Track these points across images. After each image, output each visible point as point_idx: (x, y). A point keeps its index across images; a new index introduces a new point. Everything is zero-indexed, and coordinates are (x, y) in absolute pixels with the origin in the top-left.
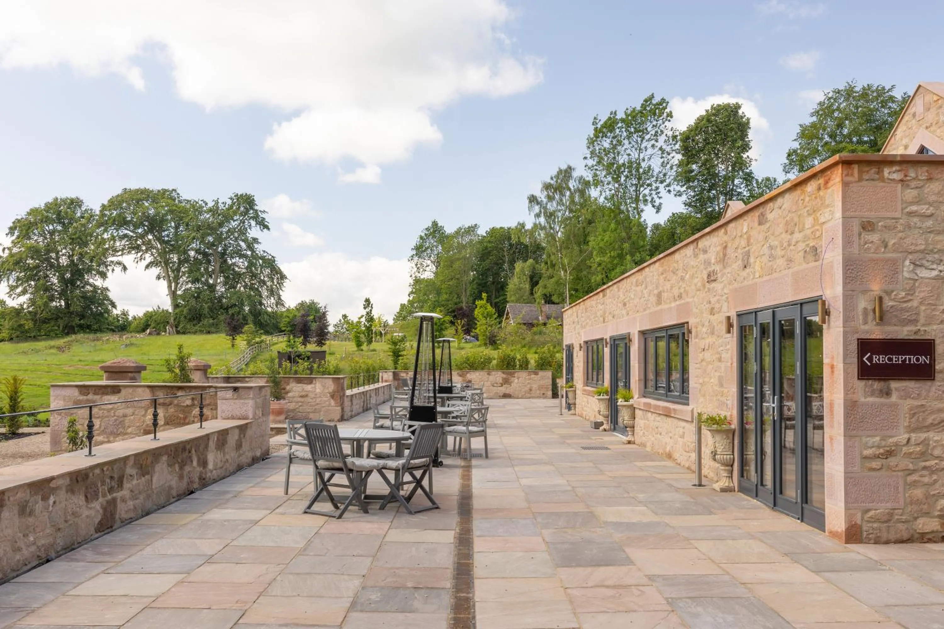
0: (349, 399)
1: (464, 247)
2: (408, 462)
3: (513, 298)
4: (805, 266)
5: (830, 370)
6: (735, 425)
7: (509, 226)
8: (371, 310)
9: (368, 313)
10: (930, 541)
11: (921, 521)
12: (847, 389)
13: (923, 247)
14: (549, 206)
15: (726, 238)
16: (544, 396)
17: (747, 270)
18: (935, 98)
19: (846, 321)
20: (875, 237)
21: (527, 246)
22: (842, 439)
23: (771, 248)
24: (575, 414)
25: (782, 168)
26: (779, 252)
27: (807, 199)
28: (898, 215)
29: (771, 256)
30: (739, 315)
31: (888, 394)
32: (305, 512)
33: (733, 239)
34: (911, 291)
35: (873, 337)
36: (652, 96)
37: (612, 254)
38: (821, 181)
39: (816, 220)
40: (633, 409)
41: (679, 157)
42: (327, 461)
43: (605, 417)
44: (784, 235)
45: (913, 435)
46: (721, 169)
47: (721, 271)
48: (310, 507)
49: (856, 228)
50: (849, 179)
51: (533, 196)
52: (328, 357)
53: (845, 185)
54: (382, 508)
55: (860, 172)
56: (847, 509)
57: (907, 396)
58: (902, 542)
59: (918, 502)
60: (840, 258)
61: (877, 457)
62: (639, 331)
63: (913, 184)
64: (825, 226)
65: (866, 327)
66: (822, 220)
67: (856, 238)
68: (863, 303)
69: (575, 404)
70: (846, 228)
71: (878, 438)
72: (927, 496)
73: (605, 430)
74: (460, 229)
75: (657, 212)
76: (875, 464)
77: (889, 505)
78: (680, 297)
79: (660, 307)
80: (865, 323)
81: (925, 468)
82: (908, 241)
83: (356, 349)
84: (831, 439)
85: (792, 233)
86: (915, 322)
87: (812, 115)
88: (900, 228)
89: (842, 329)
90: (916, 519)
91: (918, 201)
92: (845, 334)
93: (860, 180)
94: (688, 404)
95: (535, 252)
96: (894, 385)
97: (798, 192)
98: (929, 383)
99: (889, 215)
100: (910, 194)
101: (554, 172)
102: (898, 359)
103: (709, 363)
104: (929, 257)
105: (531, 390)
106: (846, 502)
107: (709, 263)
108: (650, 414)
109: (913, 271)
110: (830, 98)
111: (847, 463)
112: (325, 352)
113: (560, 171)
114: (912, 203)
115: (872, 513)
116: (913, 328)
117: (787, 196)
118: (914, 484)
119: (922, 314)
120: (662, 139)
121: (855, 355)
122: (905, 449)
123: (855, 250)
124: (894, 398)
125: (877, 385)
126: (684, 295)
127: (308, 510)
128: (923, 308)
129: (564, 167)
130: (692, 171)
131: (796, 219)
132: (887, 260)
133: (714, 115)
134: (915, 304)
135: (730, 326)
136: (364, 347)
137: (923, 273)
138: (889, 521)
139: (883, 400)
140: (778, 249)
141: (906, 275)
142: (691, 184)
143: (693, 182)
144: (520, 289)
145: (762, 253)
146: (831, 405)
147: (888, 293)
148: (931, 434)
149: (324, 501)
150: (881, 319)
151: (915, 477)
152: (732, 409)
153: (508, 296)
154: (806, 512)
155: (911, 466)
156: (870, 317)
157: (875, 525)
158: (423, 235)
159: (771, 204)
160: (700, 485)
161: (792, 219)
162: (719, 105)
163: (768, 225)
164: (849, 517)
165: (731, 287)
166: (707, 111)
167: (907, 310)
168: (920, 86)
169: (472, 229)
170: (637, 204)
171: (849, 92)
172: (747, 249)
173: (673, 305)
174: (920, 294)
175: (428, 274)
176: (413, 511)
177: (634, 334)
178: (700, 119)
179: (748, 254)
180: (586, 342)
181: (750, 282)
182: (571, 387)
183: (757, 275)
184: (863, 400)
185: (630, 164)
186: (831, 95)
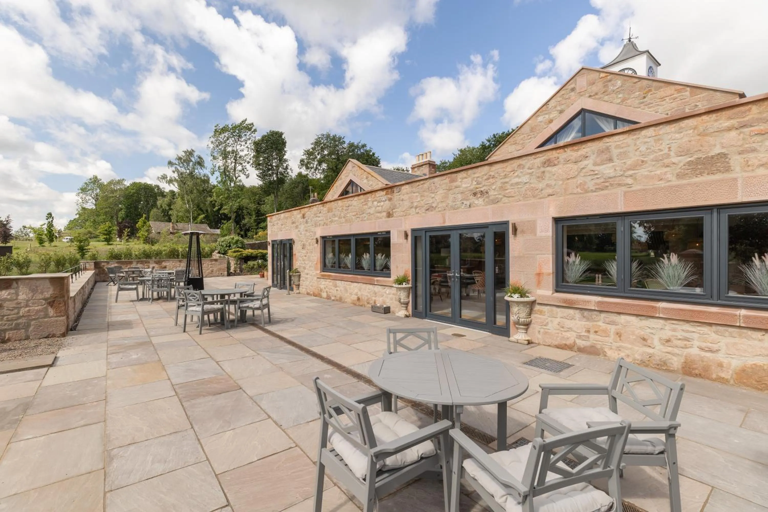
0: (72, 299)
1: (116, 191)
8: (52, 221)
9: (49, 222)
14: (180, 169)
16: (222, 275)
24: (300, 293)
25: (298, 167)
36: (246, 120)
41: (254, 153)
46: (274, 162)
52: (14, 252)
74: (113, 180)
75: (247, 178)
83: (38, 245)
87: (312, 144)
101: (184, 151)
105: (212, 271)
110: (319, 138)
112: (11, 247)
113: (187, 152)
120: (249, 142)
129: (189, 150)
130: (259, 161)
133: (271, 135)
136: (47, 244)
142: (259, 167)
158: (87, 182)
162: (273, 131)
166: (268, 133)
169: (120, 182)
170: (235, 172)
171: (328, 136)
175: (90, 205)
185: (233, 152)
186: (320, 136)
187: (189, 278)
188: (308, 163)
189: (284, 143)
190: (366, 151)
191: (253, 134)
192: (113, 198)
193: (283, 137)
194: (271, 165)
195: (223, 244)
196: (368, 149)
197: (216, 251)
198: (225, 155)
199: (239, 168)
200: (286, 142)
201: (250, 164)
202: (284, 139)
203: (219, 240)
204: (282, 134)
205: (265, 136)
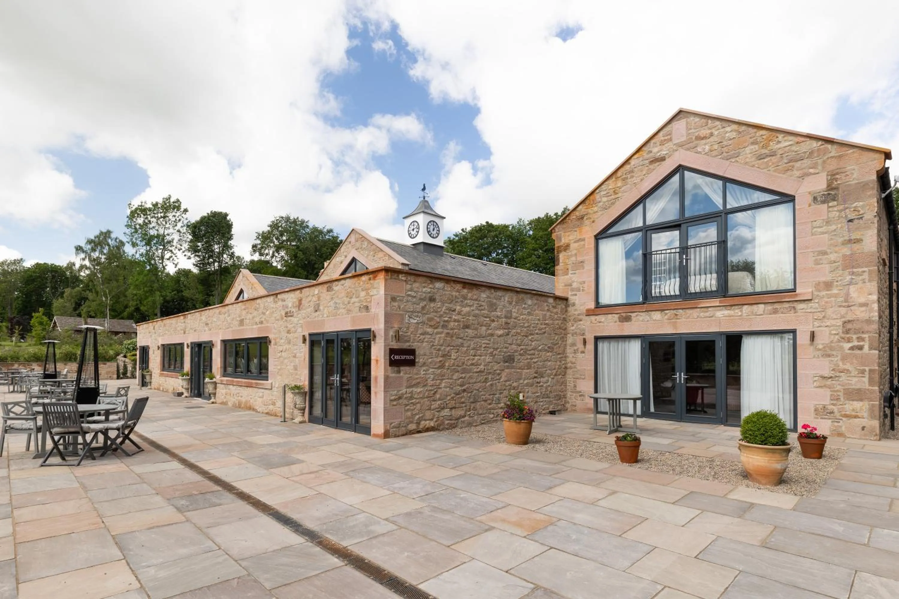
1: (9, 273)
2: (126, 423)
3: (57, 313)
4: (360, 314)
5: (375, 362)
6: (307, 389)
7: (52, 263)
10: (413, 433)
11: (410, 425)
12: (386, 370)
13: (412, 310)
14: (92, 254)
15: (301, 295)
16: (111, 378)
17: (318, 313)
18: (361, 236)
19: (385, 340)
20: (396, 304)
21: (67, 278)
22: (383, 393)
23: (336, 303)
26: (341, 306)
27: (362, 283)
28: (404, 295)
29: (336, 307)
30: (310, 335)
31: (399, 372)
32: (42, 466)
33: (307, 297)
34: (408, 328)
35: (395, 347)
36: (170, 197)
37: (145, 289)
38: (371, 276)
39: (368, 294)
40: (215, 383)
41: (190, 237)
42: (63, 428)
43: (186, 389)
44: (345, 298)
45: (408, 389)
46: (216, 248)
47: (296, 312)
48: (45, 462)
49: (389, 300)
50: (387, 277)
51: (79, 246)
53: (386, 280)
54: (102, 455)
55: (391, 275)
56: (384, 423)
57: (406, 373)
58: (403, 435)
59: (409, 418)
60: (383, 312)
61: (395, 400)
62: (221, 340)
63: (409, 283)
64: (373, 297)
65: (392, 343)
66: (371, 294)
67: (389, 304)
68: (391, 333)
69: (151, 382)
70: (386, 299)
71: (396, 392)
72: (412, 415)
73: (186, 397)
76: (395, 403)
77: (400, 420)
78: (261, 323)
79: (242, 328)
80: (392, 341)
81: (412, 403)
82: (407, 307)
84: (376, 393)
85: (351, 298)
86: (409, 341)
88: (405, 301)
89: (383, 344)
90: (408, 425)
91: (411, 290)
92: (385, 346)
93: (391, 278)
94: (268, 380)
95: (74, 283)
96: (402, 368)
97: (356, 279)
98: (413, 367)
99: (401, 295)
100: (409, 287)
101: (97, 233)
102: (403, 357)
103: (285, 359)
104: (415, 314)
106: (384, 421)
107: (287, 307)
108: (231, 386)
109: (409, 320)
110: (277, 220)
111: (385, 403)
113: (102, 233)
114: (409, 291)
115: (393, 425)
116: (408, 344)
117: (348, 280)
118: (408, 410)
119: (412, 338)
120: (179, 224)
121: (388, 355)
122: (405, 396)
123: (389, 308)
124: (402, 374)
125: (396, 369)
126: (264, 322)
127: (43, 464)
128: (412, 335)
129: (104, 231)
130: (199, 246)
131: (354, 292)
132: (400, 314)
133: (212, 216)
134: (409, 334)
135: (304, 340)
137: (412, 321)
138: (399, 427)
139: (398, 375)
140: (341, 304)
141: (407, 321)
142: (197, 254)
143: (199, 252)
144: (65, 307)
145: (329, 305)
146: (376, 378)
147: (400, 328)
148: (414, 389)
149: (55, 455)
150: (398, 340)
151: (408, 407)
152: (305, 381)
153: (54, 311)
154: (357, 427)
155: (407, 403)
156: (394, 338)
157: (394, 429)
159: (337, 283)
160: (285, 421)
161: (351, 292)
162: (215, 212)
163: (334, 292)
164: (385, 426)
165: (304, 320)
166: (208, 214)
167: (405, 336)
168: (353, 230)
169: (18, 262)
170: (163, 260)
171: (288, 219)
172: (318, 302)
173: (255, 327)
174: (411, 330)
176: (131, 454)
177: (217, 342)
178: (203, 218)
179: (318, 305)
180: (163, 345)
181: (320, 319)
182: (148, 372)
183: (325, 316)
184: (391, 375)
185: (158, 236)
186: (278, 218)
187: (79, 388)
188: (262, 248)
189: (229, 226)
190: (333, 237)
191: (183, 215)
192: (6, 284)
193: (228, 218)
194: (213, 251)
195: (129, 347)
196: (335, 235)
197: (122, 355)
198: (148, 241)
199: (167, 255)
200: (232, 225)
201: (181, 251)
202: (228, 221)
203: (125, 342)
204: (226, 215)
205: (205, 217)
